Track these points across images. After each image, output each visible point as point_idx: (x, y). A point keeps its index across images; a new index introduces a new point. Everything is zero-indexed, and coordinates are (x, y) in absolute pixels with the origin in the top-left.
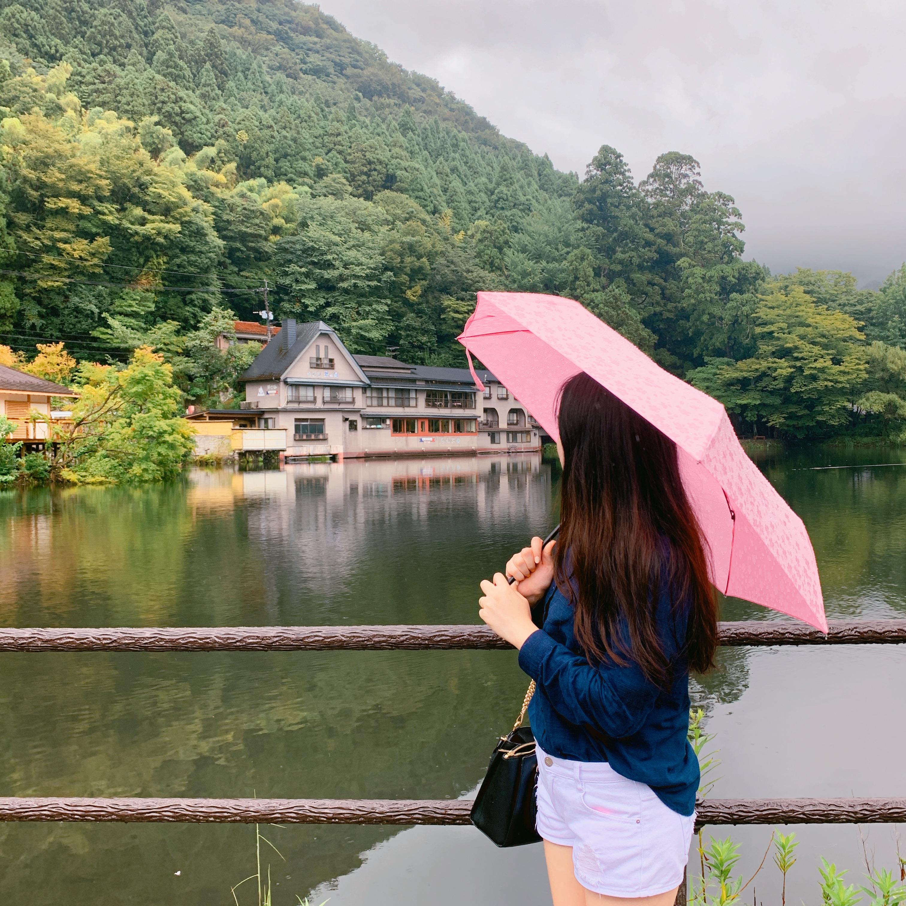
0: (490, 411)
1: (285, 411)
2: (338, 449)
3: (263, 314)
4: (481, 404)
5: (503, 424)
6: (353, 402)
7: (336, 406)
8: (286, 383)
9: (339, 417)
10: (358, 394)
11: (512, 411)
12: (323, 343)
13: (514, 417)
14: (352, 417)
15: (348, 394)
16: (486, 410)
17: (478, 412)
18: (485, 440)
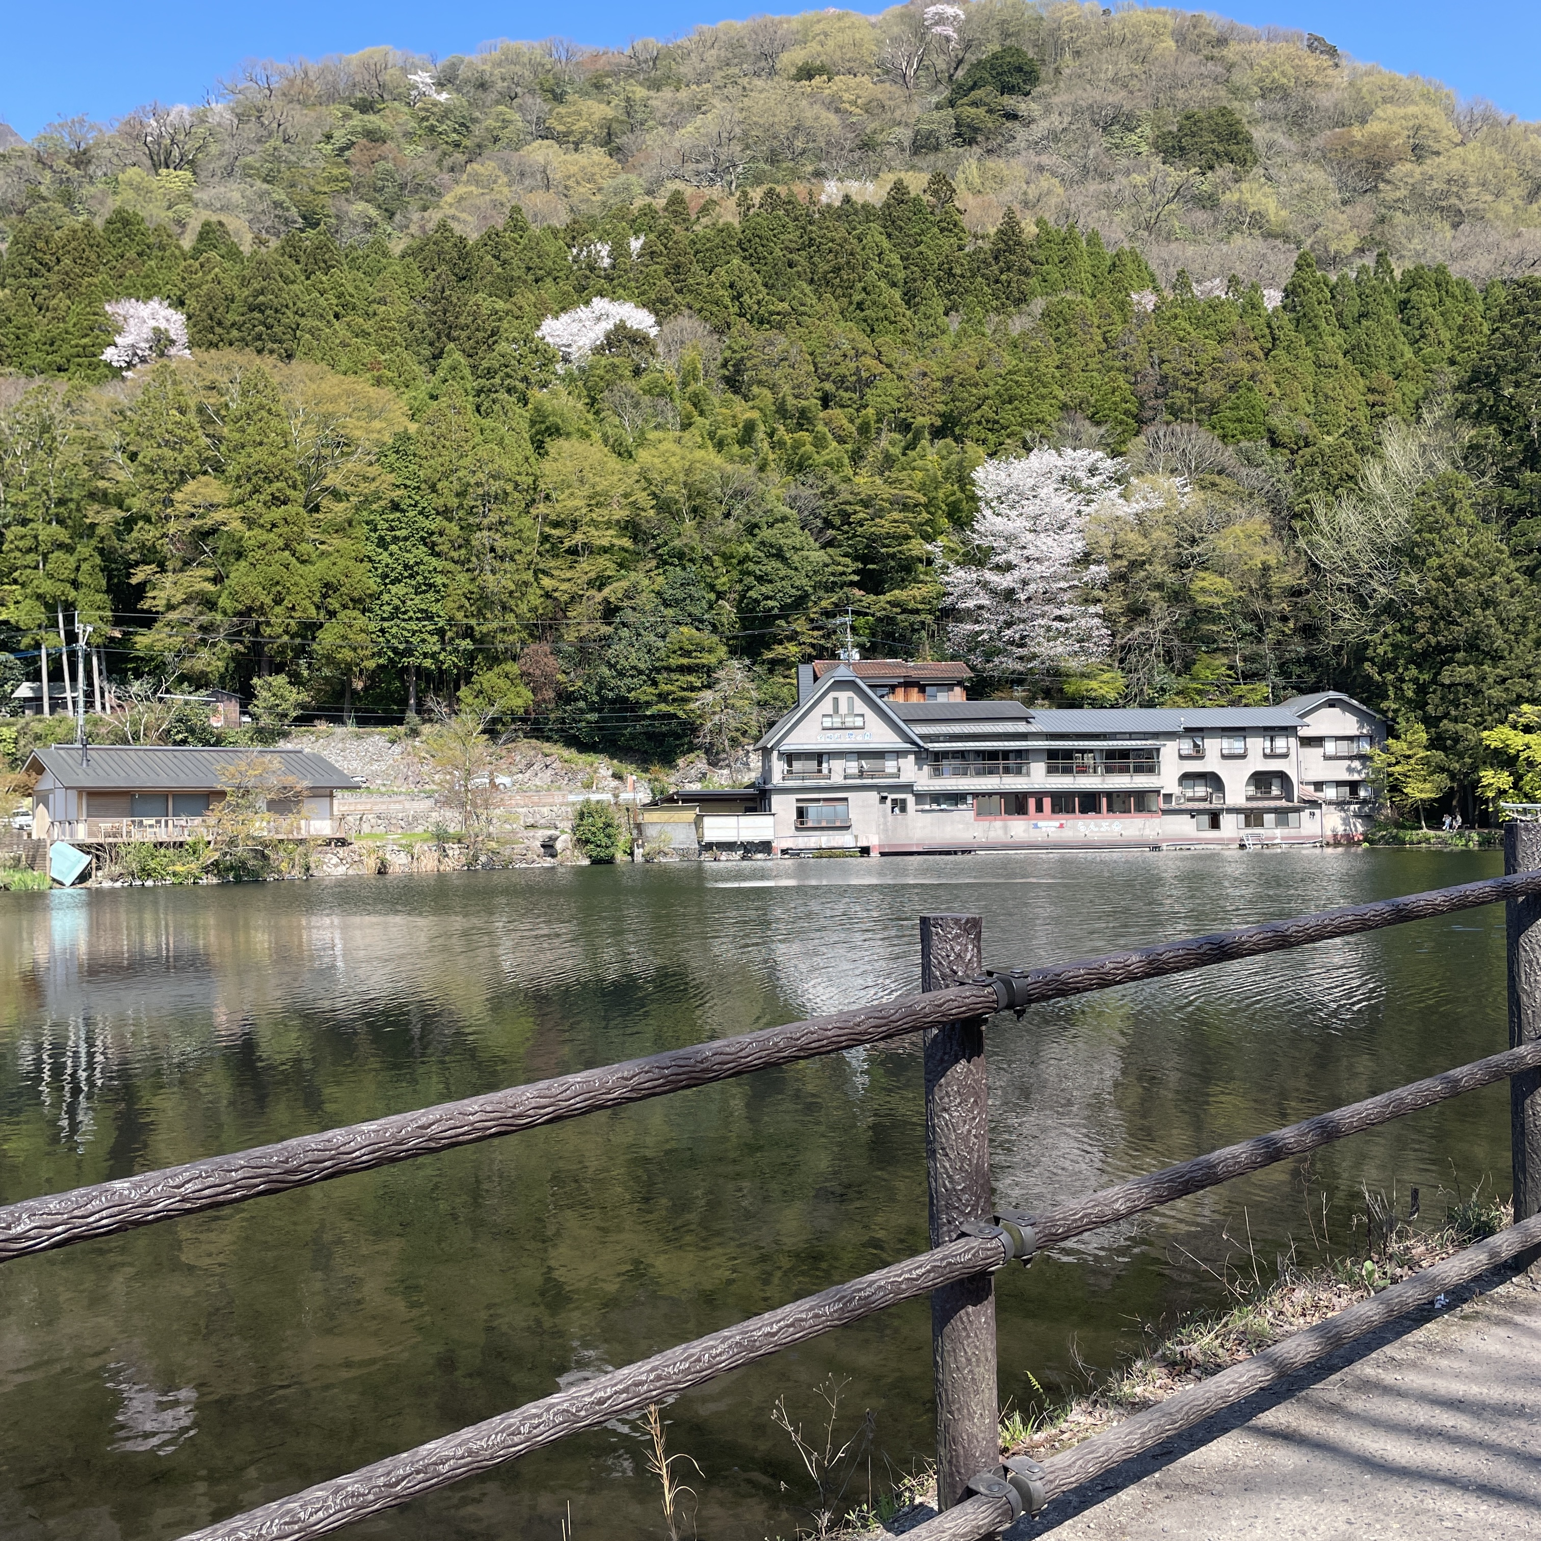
0: (1203, 778)
1: (779, 789)
2: (872, 840)
4: (1172, 767)
5: (1234, 799)
6: (899, 773)
7: (867, 782)
8: (779, 751)
9: (874, 796)
10: (907, 763)
11: (1258, 775)
12: (842, 695)
14: (898, 795)
15: (890, 763)
16: (1187, 778)
17: (1165, 780)
18: (1185, 826)
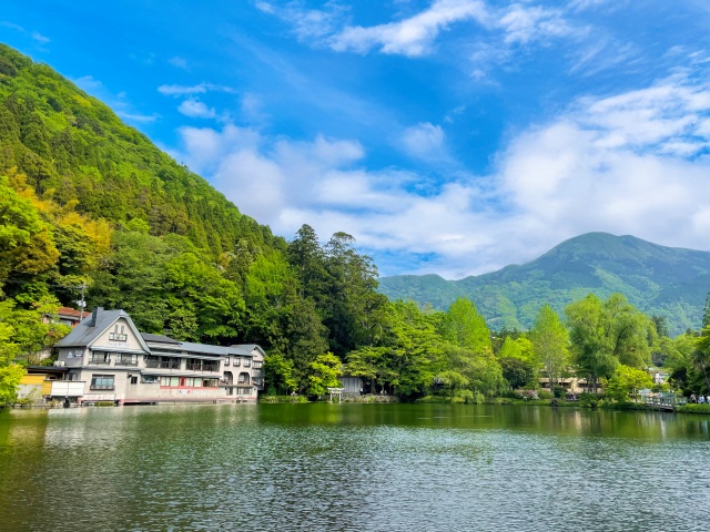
0: (228, 374)
1: (87, 369)
2: (121, 396)
3: (79, 303)
4: (222, 368)
5: (235, 382)
6: (136, 364)
7: (124, 367)
8: (90, 349)
9: (125, 374)
10: (141, 359)
11: (242, 374)
12: (120, 324)
13: (242, 378)
14: (134, 375)
15: (134, 359)
16: (225, 373)
17: (220, 374)
18: (222, 393)
